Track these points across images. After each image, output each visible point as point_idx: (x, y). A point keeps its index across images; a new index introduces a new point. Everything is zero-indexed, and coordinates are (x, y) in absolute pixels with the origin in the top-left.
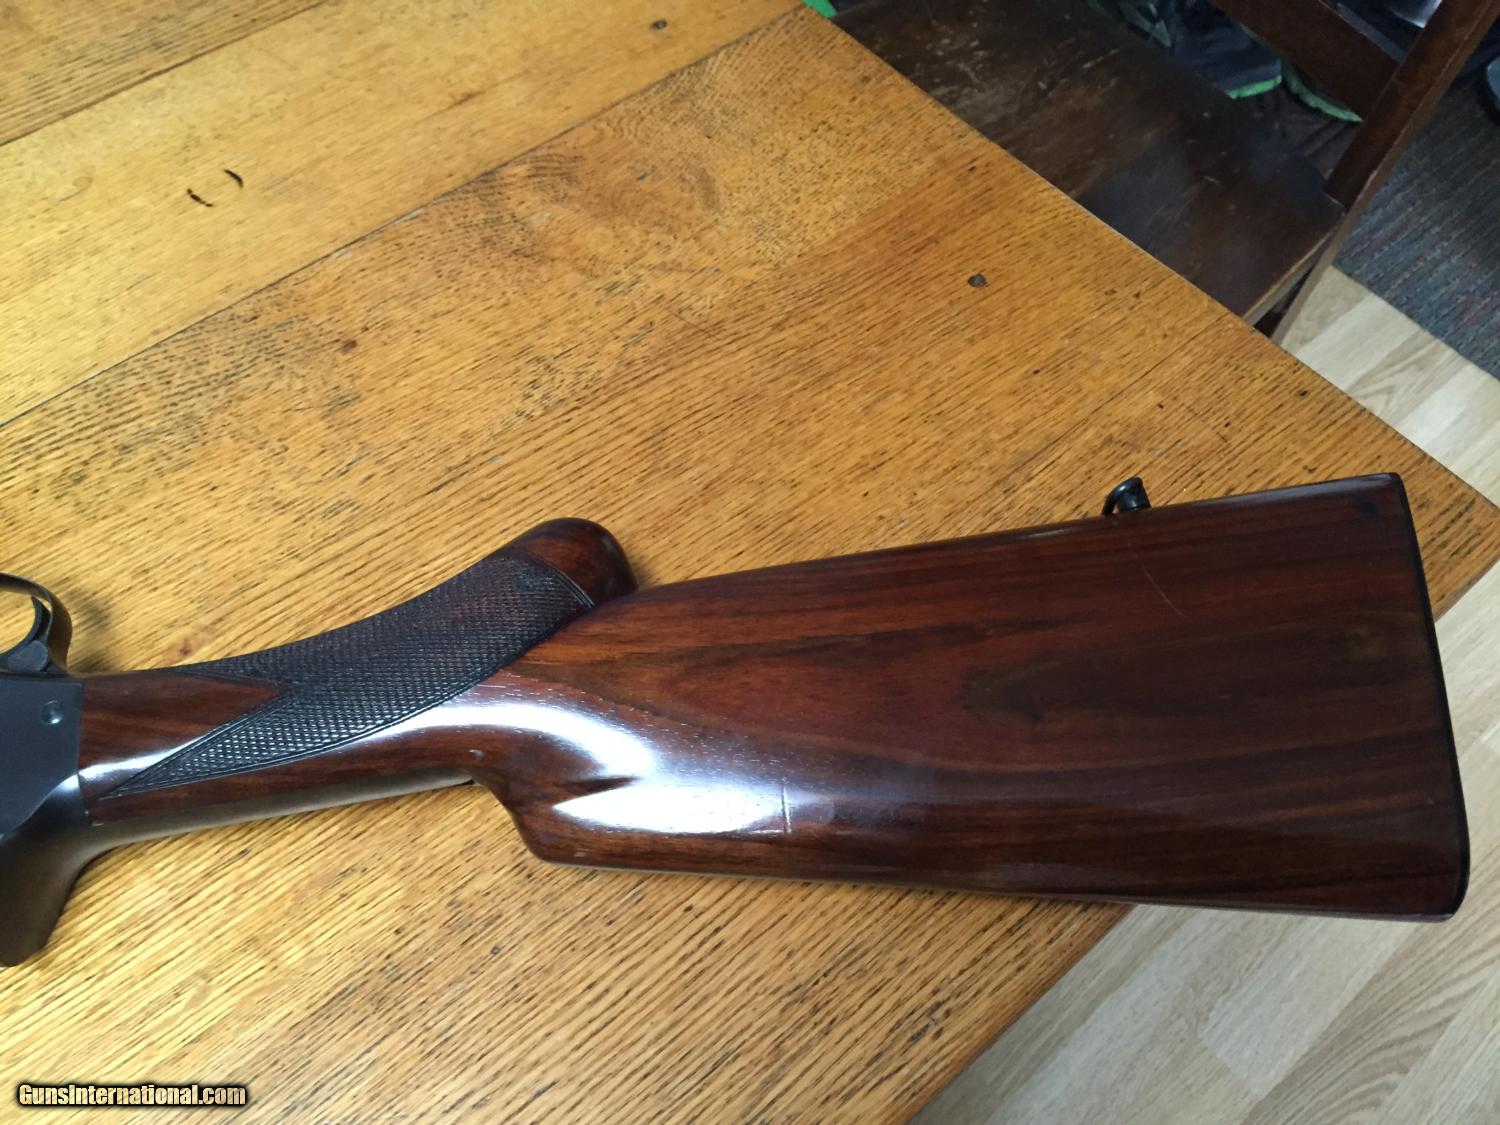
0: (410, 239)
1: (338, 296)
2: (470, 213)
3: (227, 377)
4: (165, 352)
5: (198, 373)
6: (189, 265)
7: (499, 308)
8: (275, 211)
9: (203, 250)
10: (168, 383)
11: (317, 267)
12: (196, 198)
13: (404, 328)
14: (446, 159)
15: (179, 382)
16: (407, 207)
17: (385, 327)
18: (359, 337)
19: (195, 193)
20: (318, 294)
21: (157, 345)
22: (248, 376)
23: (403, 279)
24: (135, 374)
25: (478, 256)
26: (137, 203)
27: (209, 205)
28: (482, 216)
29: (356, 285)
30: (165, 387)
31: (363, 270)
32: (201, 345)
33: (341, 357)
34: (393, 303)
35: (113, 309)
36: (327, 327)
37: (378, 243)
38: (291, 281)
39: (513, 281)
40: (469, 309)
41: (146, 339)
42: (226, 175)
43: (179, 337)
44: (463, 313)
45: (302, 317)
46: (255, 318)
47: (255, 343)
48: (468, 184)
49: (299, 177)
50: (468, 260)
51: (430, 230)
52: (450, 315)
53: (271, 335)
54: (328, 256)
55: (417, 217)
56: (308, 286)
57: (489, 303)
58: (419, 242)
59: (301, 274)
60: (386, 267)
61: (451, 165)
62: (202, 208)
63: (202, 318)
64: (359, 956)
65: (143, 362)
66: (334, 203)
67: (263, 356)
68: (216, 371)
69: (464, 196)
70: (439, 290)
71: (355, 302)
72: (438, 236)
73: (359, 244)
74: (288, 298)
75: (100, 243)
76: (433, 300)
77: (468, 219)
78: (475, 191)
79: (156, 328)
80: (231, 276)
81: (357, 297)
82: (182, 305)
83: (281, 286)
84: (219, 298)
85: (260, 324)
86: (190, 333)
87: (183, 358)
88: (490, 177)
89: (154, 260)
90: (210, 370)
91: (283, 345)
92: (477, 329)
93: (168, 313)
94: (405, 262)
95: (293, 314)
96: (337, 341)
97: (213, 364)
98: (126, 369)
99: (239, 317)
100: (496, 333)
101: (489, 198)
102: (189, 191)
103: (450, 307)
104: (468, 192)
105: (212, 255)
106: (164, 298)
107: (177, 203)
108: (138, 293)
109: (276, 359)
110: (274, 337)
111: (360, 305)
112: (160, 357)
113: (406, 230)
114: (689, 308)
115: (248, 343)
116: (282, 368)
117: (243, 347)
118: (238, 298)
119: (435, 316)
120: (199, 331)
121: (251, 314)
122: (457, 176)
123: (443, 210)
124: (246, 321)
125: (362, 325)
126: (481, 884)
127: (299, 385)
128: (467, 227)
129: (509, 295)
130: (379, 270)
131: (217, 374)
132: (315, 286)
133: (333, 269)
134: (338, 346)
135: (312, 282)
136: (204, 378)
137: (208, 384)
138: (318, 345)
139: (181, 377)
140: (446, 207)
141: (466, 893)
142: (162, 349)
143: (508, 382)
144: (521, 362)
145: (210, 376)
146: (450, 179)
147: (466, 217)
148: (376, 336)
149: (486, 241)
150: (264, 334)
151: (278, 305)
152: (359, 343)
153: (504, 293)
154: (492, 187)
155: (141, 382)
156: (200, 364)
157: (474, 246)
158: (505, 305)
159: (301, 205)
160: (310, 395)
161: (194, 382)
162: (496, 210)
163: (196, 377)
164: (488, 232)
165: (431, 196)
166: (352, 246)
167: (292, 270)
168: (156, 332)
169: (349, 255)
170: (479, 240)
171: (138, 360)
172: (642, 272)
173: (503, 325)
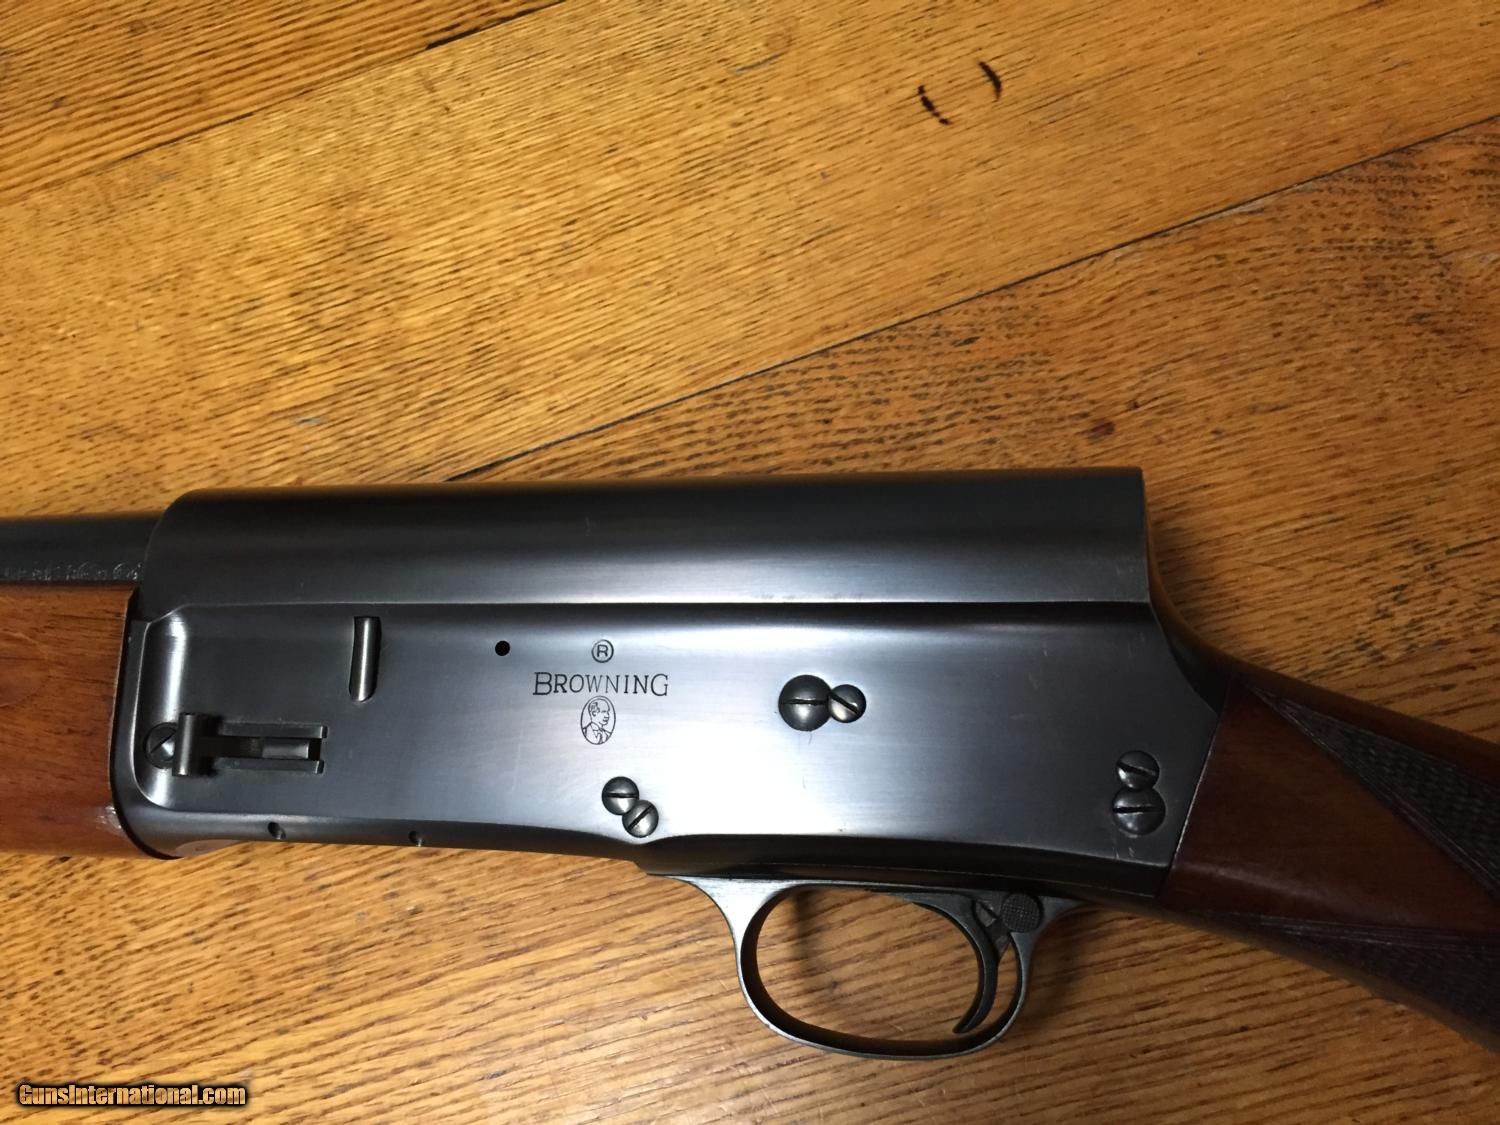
0: (1241, 252)
1: (1102, 333)
2: (1355, 222)
3: (909, 436)
4: (833, 366)
5: (871, 417)
6: (895, 223)
7: (1366, 424)
8: (1040, 152)
9: (919, 200)
10: (827, 422)
11: (1083, 271)
12: (928, 105)
13: (1194, 419)
14: (1334, 108)
15: (842, 425)
16: (1252, 186)
17: (1167, 409)
18: (1119, 414)
19: (930, 95)
20: (1072, 323)
21: (824, 352)
22: (939, 442)
23: (1214, 325)
24: (786, 394)
25: (1352, 310)
26: (844, 96)
27: (944, 122)
28: (1374, 232)
29: (1138, 317)
30: (821, 427)
31: (1152, 293)
32: (886, 369)
33: (1086, 449)
34: (1189, 368)
35: (777, 273)
36: (1075, 386)
37: (1186, 247)
38: (1037, 287)
39: (1403, 375)
40: (1312, 413)
41: (811, 338)
42: (979, 72)
43: (856, 346)
44: (1302, 416)
45: (1039, 357)
46: (970, 341)
47: (961, 386)
48: (1363, 164)
49: (1089, 96)
50: (1333, 312)
51: (1278, 241)
52: (1279, 416)
53: (987, 377)
54: (1102, 254)
55: (1261, 210)
56: (1060, 303)
57: (1350, 410)
58: (1256, 260)
59: (1051, 279)
60: (1191, 296)
61: (1341, 121)
62: (933, 124)
63: (895, 320)
65: (798, 377)
66: (1128, 156)
67: (969, 414)
68: (896, 421)
69: (1351, 186)
70: (1270, 361)
71: (1127, 350)
72: (1289, 256)
73: (1158, 242)
74: (1026, 316)
75: (783, 154)
76: (1257, 378)
77: (1349, 234)
78: (1373, 180)
79: (829, 322)
80: (952, 257)
81: (1131, 342)
82: (872, 291)
83: (1020, 291)
84: (925, 291)
85: (977, 353)
86: (873, 344)
87: (855, 385)
88: (1403, 159)
89: (850, 203)
90: (889, 418)
91: (1003, 401)
92: (1321, 454)
93: (849, 301)
94: (1226, 293)
95: (1028, 349)
96: (1085, 415)
97: (896, 405)
98: (778, 381)
99: (948, 333)
100: (1352, 472)
101: (1396, 200)
102: (922, 91)
103: (1282, 399)
104: (1360, 180)
105: (929, 213)
106: (851, 272)
107: (898, 108)
108: (817, 254)
109: (986, 425)
110: (992, 381)
111: (1134, 357)
112: (825, 374)
113: (1236, 233)
115: (952, 383)
116: (992, 441)
117: (942, 389)
118: (953, 299)
119: (1253, 410)
120: (886, 343)
121: (966, 333)
122: (1350, 143)
123: (1309, 206)
124: (954, 343)
125: (1130, 395)
128: (1344, 247)
129: (1390, 400)
130: (1179, 299)
131: (897, 427)
132: (1074, 307)
133: (1105, 278)
134: (1085, 425)
135: (1068, 296)
136: (877, 428)
137: (881, 441)
138: (1054, 415)
139: (846, 418)
140: (1315, 203)
142: (830, 361)
143: (1355, 575)
144: (1384, 543)
145: (886, 428)
146: (1334, 149)
147: (1345, 228)
148: (1147, 424)
149: (1371, 284)
150: (977, 373)
151: (1010, 326)
152: (1118, 429)
153: (1383, 395)
154: (1404, 180)
155: (791, 410)
156: (878, 402)
157: (1348, 289)
158: (1381, 419)
159: (1082, 148)
161: (862, 431)
162: (1401, 225)
163: (867, 423)
164: (1378, 268)
165: (1294, 174)
166: (1146, 244)
167: (1043, 267)
168: (827, 330)
169: (1135, 260)
170: (1359, 279)
171: (795, 371)
173: (1366, 459)
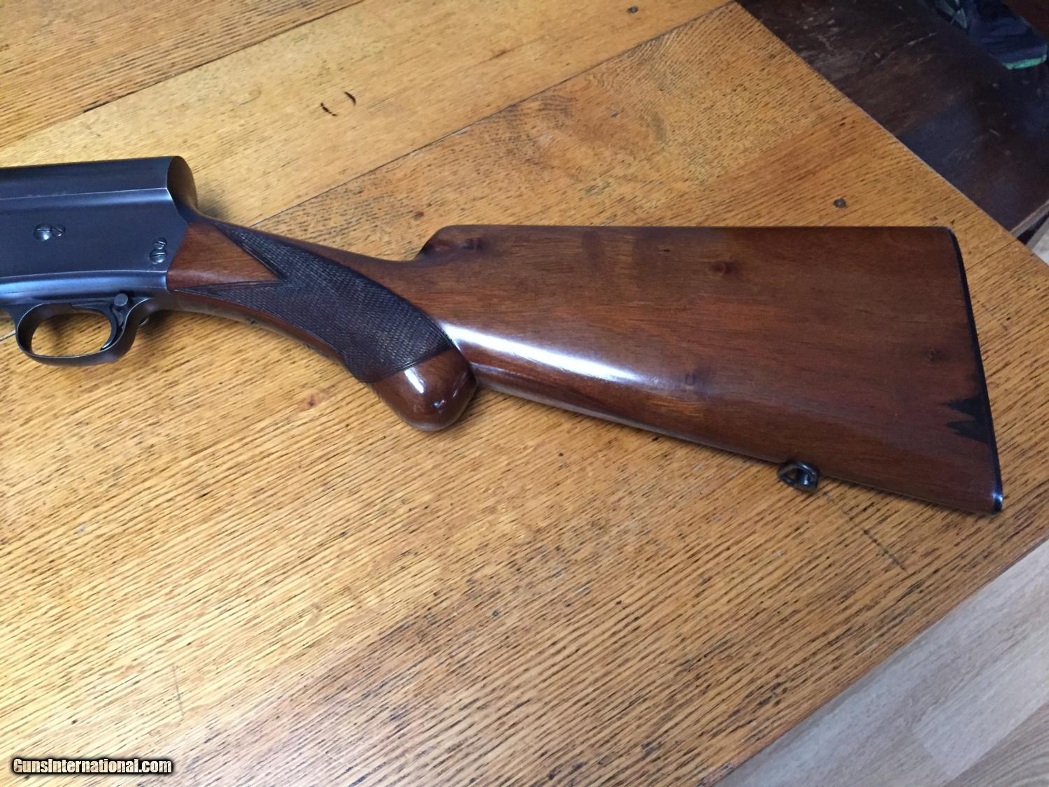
0: (461, 147)
1: (414, 181)
2: (500, 132)
3: (342, 230)
4: (304, 210)
5: (324, 225)
6: (321, 154)
7: (516, 197)
8: (376, 122)
9: (329, 144)
10: (306, 230)
11: (401, 161)
12: (326, 110)
13: (454, 206)
14: (486, 94)
15: (312, 230)
16: (461, 125)
17: (442, 204)
18: (426, 210)
19: (326, 106)
20: (400, 180)
21: (299, 205)
22: (355, 230)
23: (455, 173)
24: (285, 223)
25: (504, 161)
26: (289, 110)
27: (334, 115)
28: (508, 135)
29: (425, 175)
30: (303, 233)
31: (430, 166)
32: (327, 207)
33: (414, 223)
34: (448, 189)
35: (272, 179)
36: (405, 202)
37: (440, 148)
38: (384, 170)
39: (526, 180)
40: (496, 197)
41: (293, 201)
42: (345, 96)
43: (313, 201)
44: (493, 199)
45: (389, 194)
46: (360, 192)
47: (360, 209)
48: (500, 112)
49: (392, 100)
50: (497, 163)
51: (473, 142)
52: (484, 200)
53: (370, 204)
54: (408, 154)
55: (465, 132)
56: (395, 174)
57: (509, 194)
58: (466, 149)
59: (390, 166)
60: (445, 164)
61: (489, 98)
62: (329, 117)
63: (327, 189)
64: (412, 606)
65: (290, 216)
66: (413, 119)
67: (365, 217)
68: (335, 225)
69: (497, 120)
70: (477, 183)
71: (423, 186)
72: (478, 146)
73: (428, 148)
74: (382, 180)
75: (266, 134)
76: (474, 189)
77: (499, 136)
78: (505, 117)
79: (299, 194)
80: (347, 163)
81: (425, 183)
82: (315, 180)
83: (378, 171)
84: (339, 177)
85: (364, 196)
86: (320, 199)
87: (315, 215)
88: (514, 108)
89: (299, 149)
90: (331, 224)
91: (377, 211)
92: (500, 211)
93: (306, 185)
94: (457, 162)
95: (385, 191)
96: (411, 211)
97: (333, 220)
98: (280, 219)
99: (351, 191)
100: (513, 214)
101: (515, 123)
102: (322, 105)
103: (484, 195)
104: (499, 118)
105: (334, 148)
106: (305, 174)
107: (312, 113)
108: (288, 169)
109: (372, 221)
110: (372, 205)
111: (426, 189)
112: (301, 213)
113: (458, 141)
114: (641, 207)
115: (356, 208)
116: (376, 226)
117: (352, 211)
118: (350, 179)
119: (474, 200)
120: (325, 198)
121: (358, 189)
122: (494, 106)
123: (483, 129)
124: (354, 194)
125: (428, 202)
126: (488, 571)
127: (386, 238)
128: (498, 141)
129: (523, 189)
130: (440, 166)
131: (336, 227)
132: (400, 174)
133: (411, 162)
134: (411, 215)
135: (397, 171)
136: (328, 229)
137: (330, 233)
138: (399, 213)
139: (313, 227)
140: (485, 127)
141: (478, 576)
142: (302, 208)
145: (332, 228)
146: (488, 108)
147: (497, 134)
148: (436, 210)
149: (510, 152)
150: (365, 203)
151: (376, 185)
152: (425, 214)
153: (519, 188)
154: (515, 116)
155: (289, 228)
156: (326, 220)
157: (502, 155)
158: (520, 196)
159: (393, 119)
160: (393, 246)
161: (322, 231)
162: (517, 131)
163: (323, 228)
164: (511, 146)
165: (475, 119)
166: (424, 149)
167: (385, 162)
168: (299, 197)
169: (421, 155)
170: (504, 150)
171: (287, 214)
172: (610, 180)
173: (517, 209)
